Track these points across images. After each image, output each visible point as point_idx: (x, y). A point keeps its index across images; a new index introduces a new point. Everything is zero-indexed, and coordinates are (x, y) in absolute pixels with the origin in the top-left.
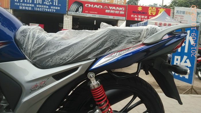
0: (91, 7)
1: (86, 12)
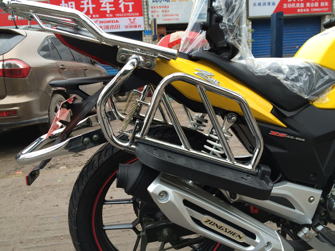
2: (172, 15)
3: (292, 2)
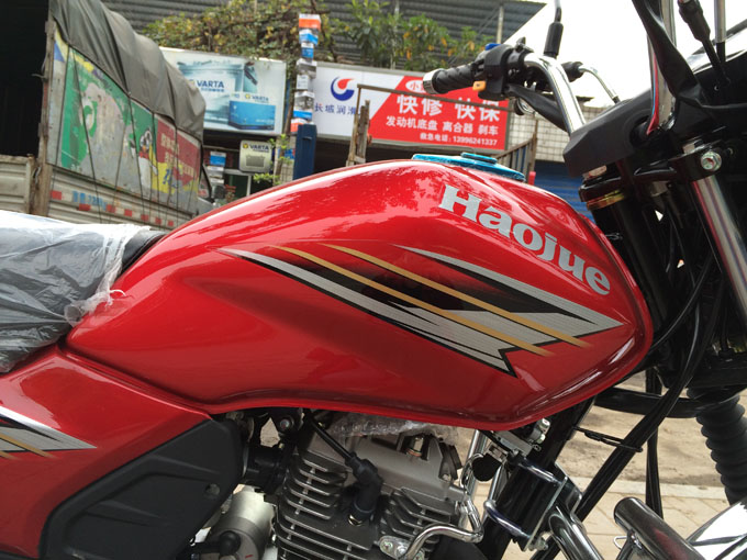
3: (409, 115)
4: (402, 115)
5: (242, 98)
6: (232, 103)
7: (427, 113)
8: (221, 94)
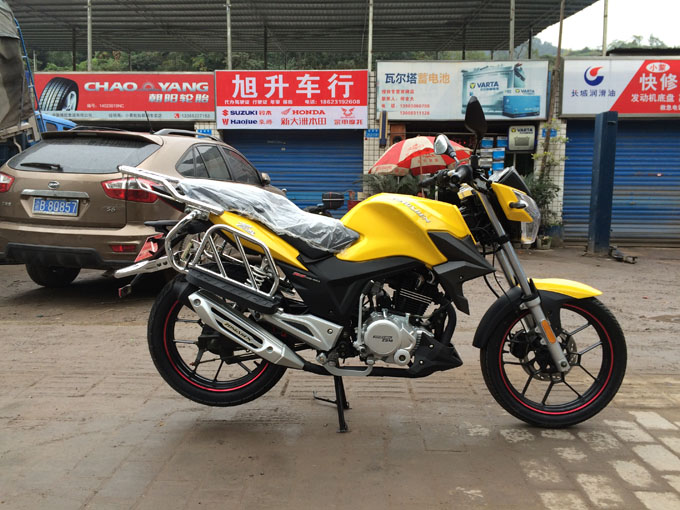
0: (102, 89)
1: (89, 106)
2: (417, 106)
3: (650, 91)
4: (645, 92)
5: (513, 92)
6: (505, 98)
7: (666, 89)
8: (497, 91)
